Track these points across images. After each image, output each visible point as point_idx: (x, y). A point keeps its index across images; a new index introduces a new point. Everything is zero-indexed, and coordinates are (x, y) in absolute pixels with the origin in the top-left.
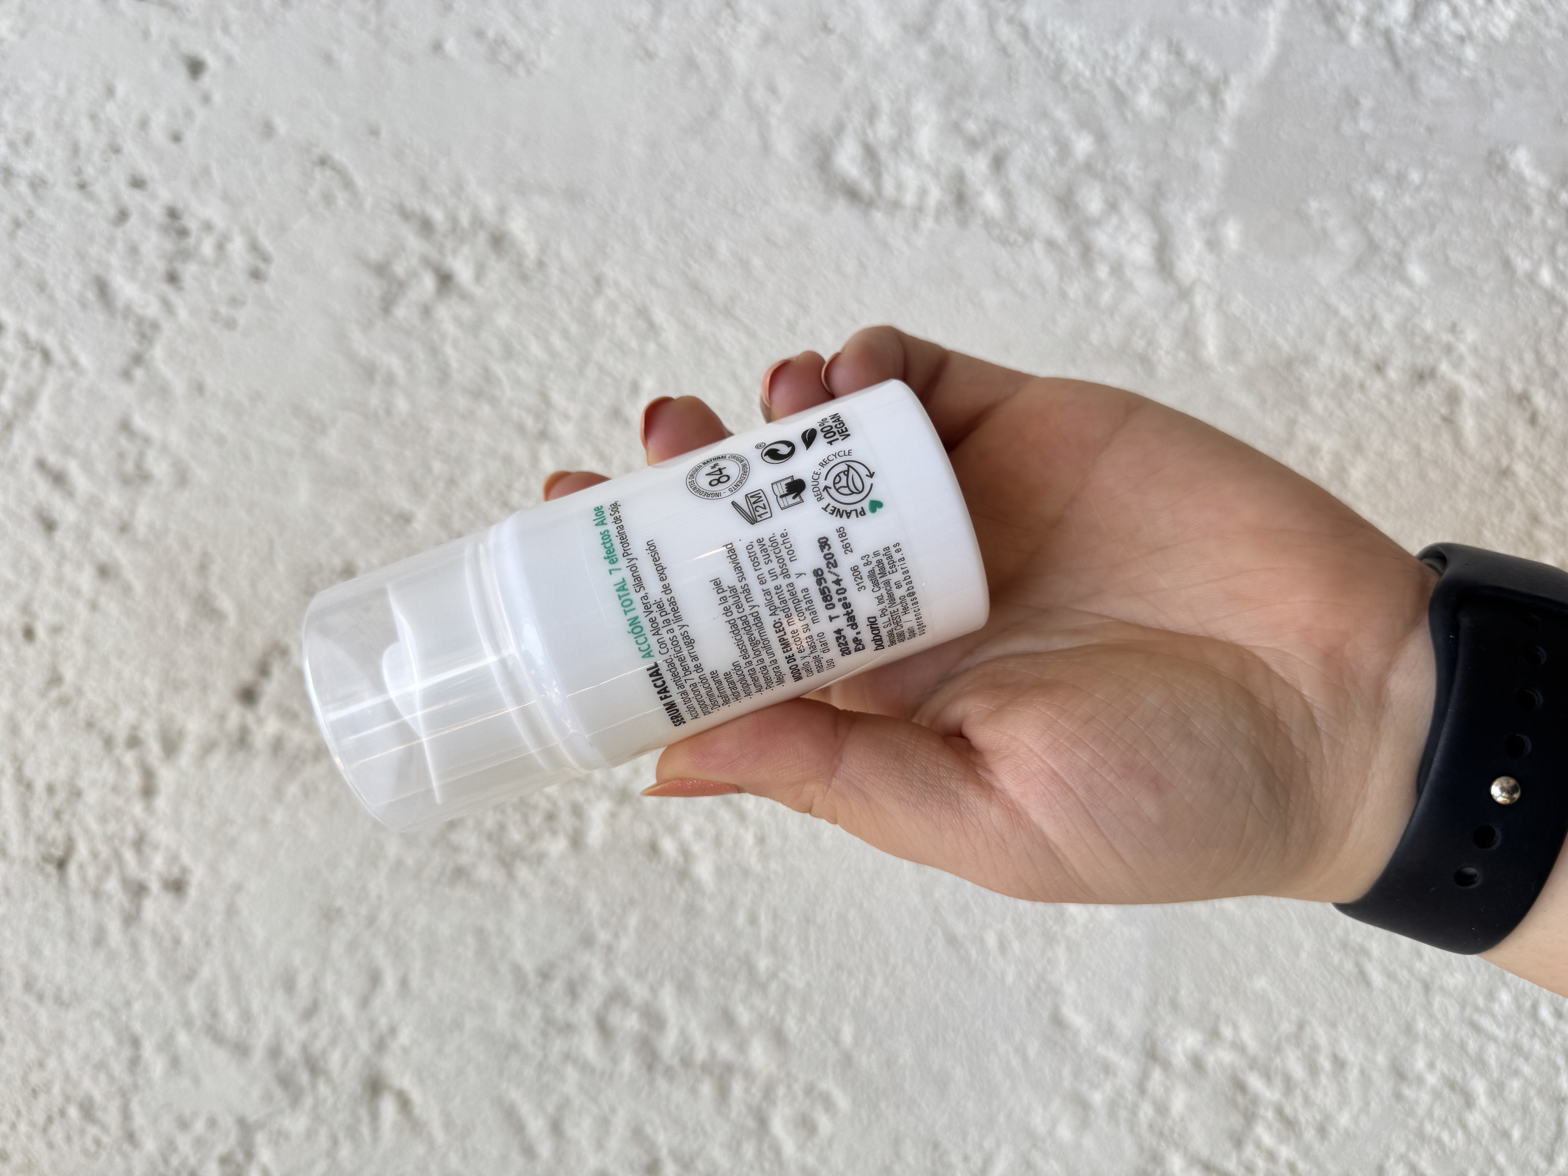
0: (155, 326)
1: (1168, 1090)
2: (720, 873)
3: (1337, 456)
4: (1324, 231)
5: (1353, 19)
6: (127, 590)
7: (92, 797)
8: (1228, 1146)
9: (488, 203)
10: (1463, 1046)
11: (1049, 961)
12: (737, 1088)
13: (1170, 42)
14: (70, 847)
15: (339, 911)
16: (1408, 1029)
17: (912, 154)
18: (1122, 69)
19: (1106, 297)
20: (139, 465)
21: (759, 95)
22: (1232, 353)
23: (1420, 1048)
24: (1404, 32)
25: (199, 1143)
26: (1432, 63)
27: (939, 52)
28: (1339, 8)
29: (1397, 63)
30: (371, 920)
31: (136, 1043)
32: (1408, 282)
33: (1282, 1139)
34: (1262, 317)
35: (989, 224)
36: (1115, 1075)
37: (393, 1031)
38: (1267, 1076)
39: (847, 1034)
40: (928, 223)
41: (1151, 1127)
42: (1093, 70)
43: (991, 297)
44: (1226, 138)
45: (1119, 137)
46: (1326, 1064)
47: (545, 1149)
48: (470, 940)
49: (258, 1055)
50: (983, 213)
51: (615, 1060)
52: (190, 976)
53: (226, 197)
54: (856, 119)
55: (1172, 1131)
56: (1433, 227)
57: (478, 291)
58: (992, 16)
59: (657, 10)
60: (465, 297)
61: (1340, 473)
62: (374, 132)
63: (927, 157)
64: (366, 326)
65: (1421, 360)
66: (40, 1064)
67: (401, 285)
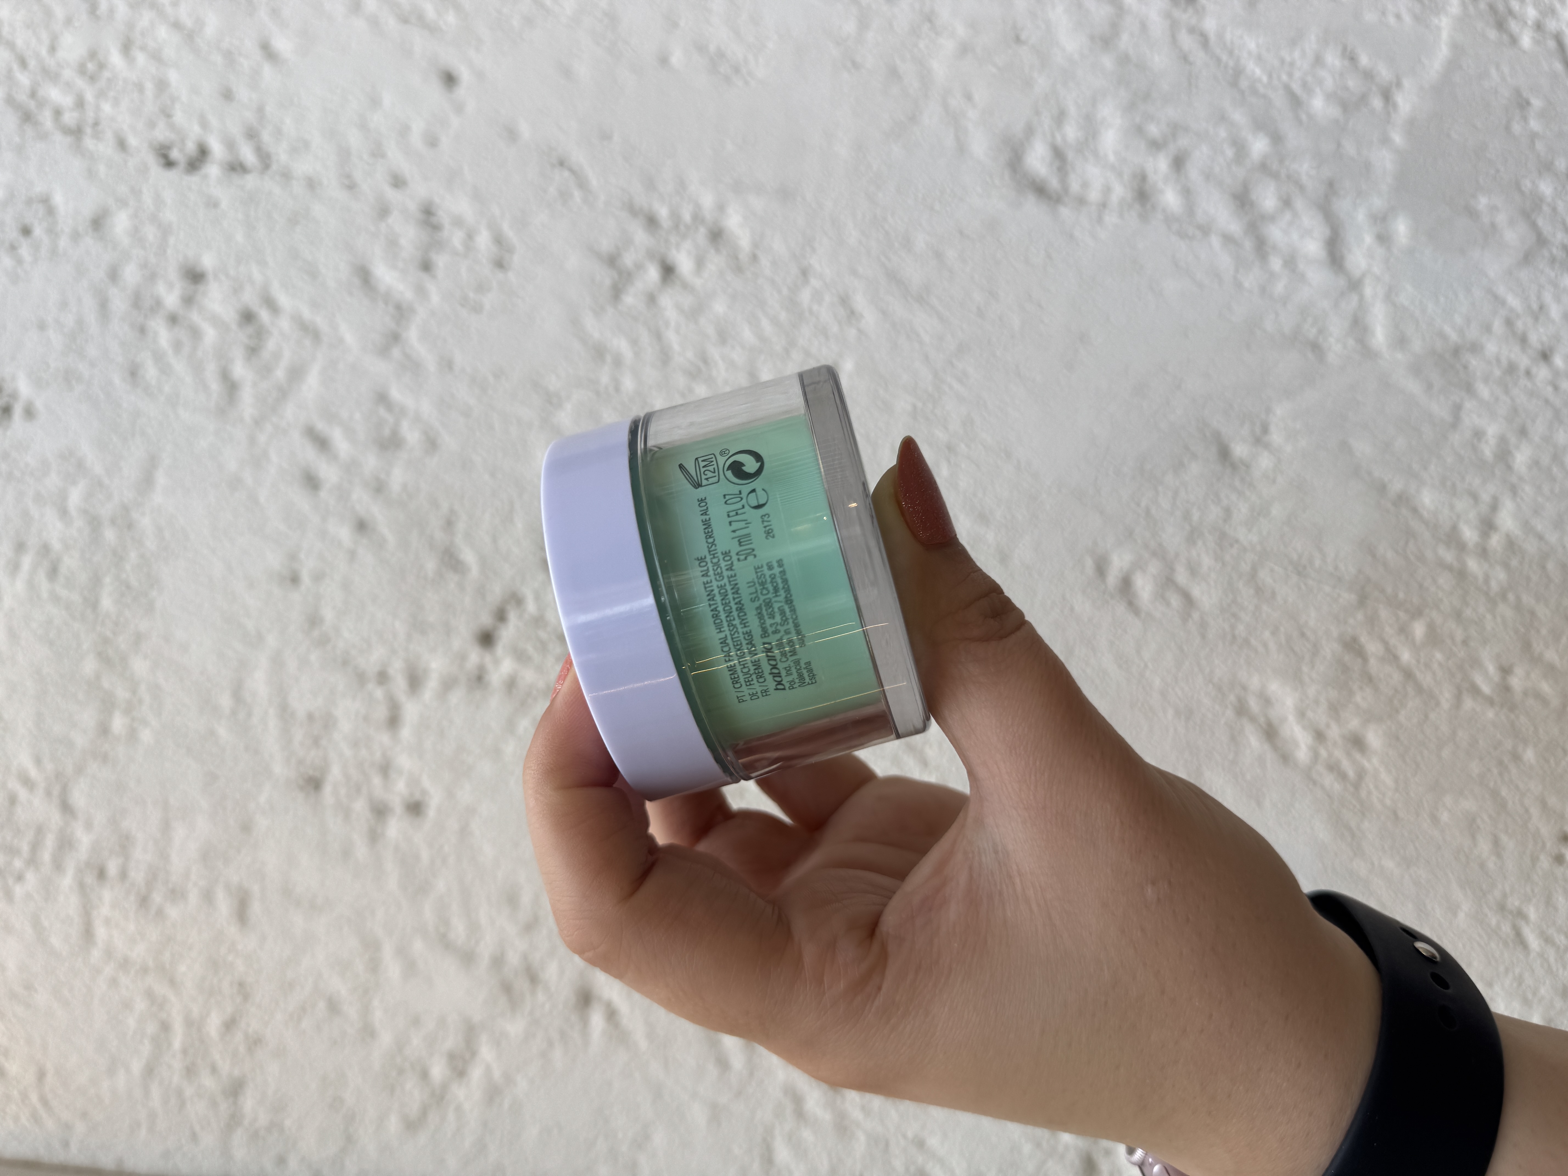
0: (411, 309)
3: (1503, 440)
4: (1493, 225)
5: (1525, 24)
6: (381, 542)
7: (345, 726)
9: (708, 201)
13: (1345, 49)
14: (324, 770)
17: (1097, 155)
18: (1297, 74)
19: (1279, 288)
20: (395, 433)
21: (956, 101)
22: (1400, 341)
25: (430, 1040)
27: (1124, 60)
28: (1511, 12)
31: (376, 947)
34: (1431, 307)
35: (1169, 219)
40: (1111, 219)
42: (1270, 76)
43: (1170, 286)
44: (1398, 138)
45: (1294, 138)
49: (483, 964)
50: (1164, 210)
52: (425, 889)
53: (476, 195)
54: (1046, 122)
57: (698, 282)
58: (1174, 26)
59: (863, 24)
60: (686, 286)
61: (1504, 455)
62: (606, 137)
63: (1112, 158)
64: (599, 312)
66: (295, 961)
67: (629, 275)
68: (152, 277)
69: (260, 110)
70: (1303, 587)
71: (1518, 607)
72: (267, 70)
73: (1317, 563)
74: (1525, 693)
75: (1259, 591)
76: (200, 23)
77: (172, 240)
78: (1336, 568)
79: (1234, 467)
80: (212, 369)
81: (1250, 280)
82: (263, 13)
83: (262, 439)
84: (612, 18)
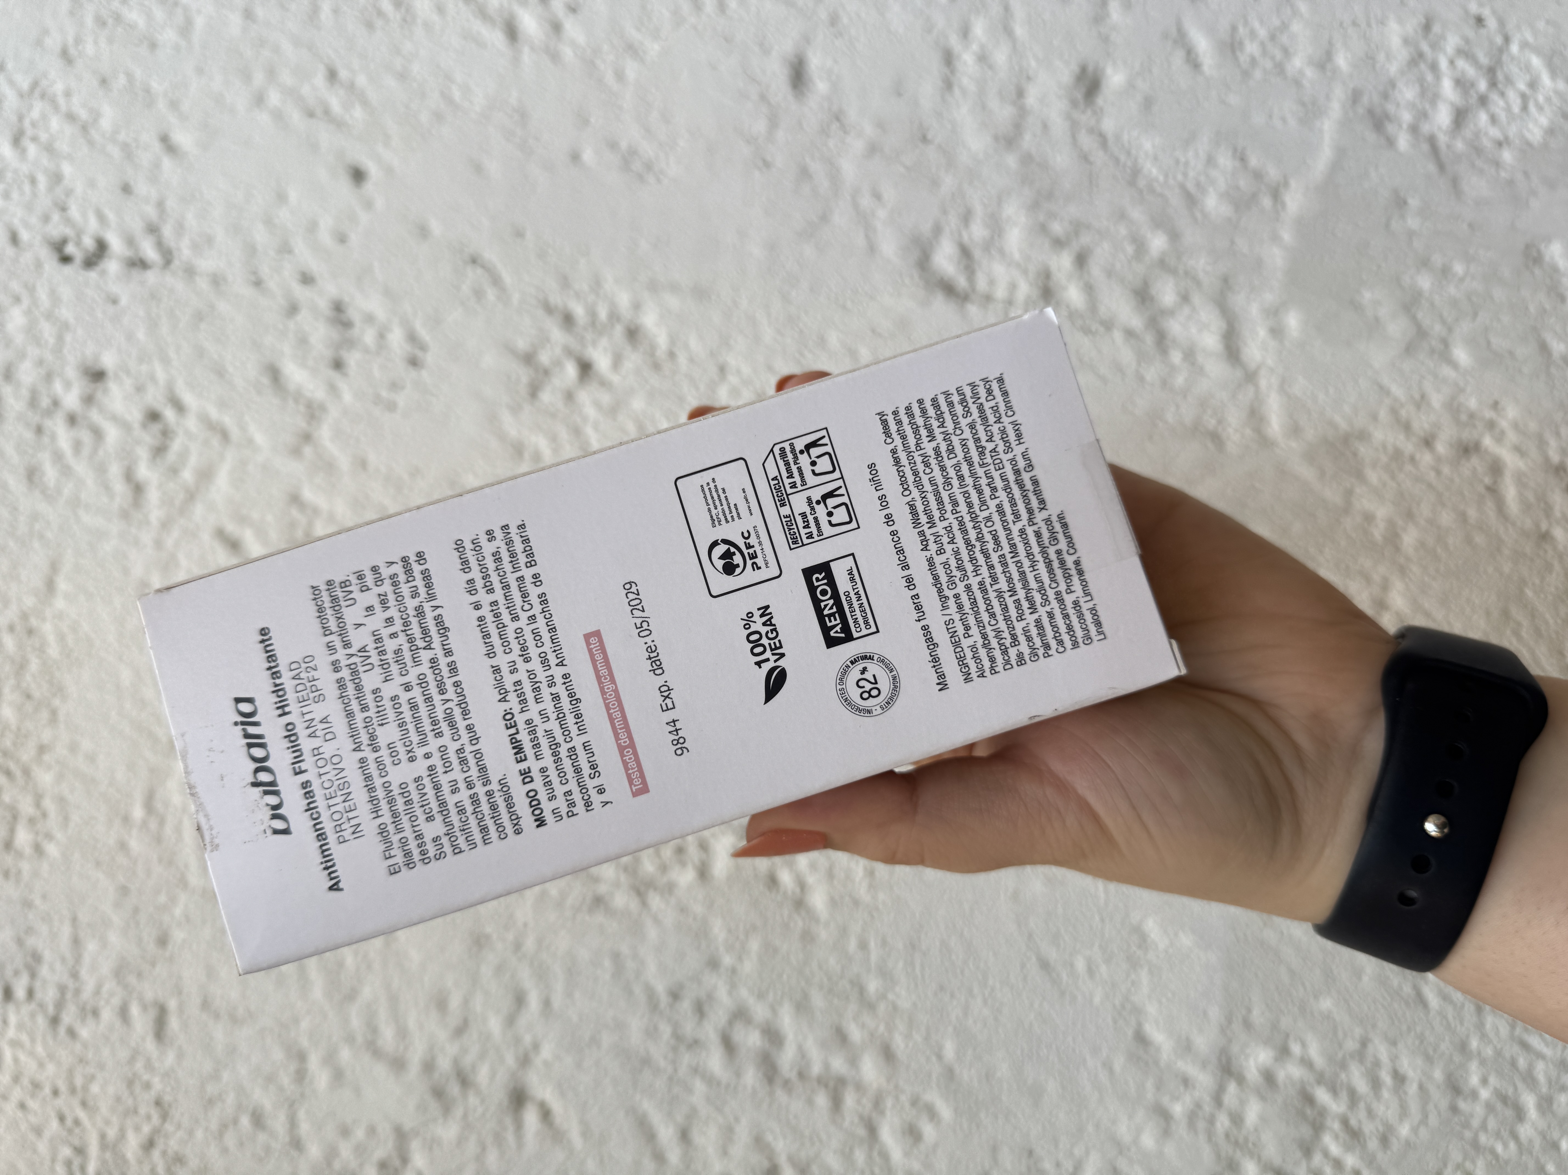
0: (323, 408)
1: (1243, 1103)
2: (833, 903)
3: (1391, 523)
4: (1377, 319)
5: (1400, 126)
8: (1299, 1154)
9: (624, 299)
10: (1513, 1063)
11: (1133, 983)
12: (850, 1100)
13: (1235, 150)
15: (488, 937)
16: (1463, 1047)
17: (1003, 253)
18: (1191, 174)
19: (1180, 380)
20: (308, 531)
21: (866, 201)
22: (1295, 430)
23: (1474, 1066)
24: (1447, 139)
25: (360, 1150)
26: (1473, 166)
27: (1027, 159)
28: (1387, 117)
29: (1441, 167)
30: (518, 946)
31: (302, 1057)
32: (1454, 365)
33: (1348, 1148)
34: (1321, 398)
35: (1074, 315)
36: (1194, 1087)
37: (536, 1047)
38: (1334, 1091)
39: (949, 1050)
41: (1227, 1136)
42: (1166, 176)
44: (1287, 236)
45: (1191, 235)
46: (1386, 1078)
47: (674, 1156)
48: (607, 963)
49: (414, 1070)
50: (1068, 307)
51: (738, 1074)
52: (351, 996)
53: (388, 293)
54: (953, 221)
55: (1246, 1140)
56: (1475, 315)
57: (615, 379)
58: (1074, 127)
59: (773, 122)
60: (604, 384)
61: (1393, 538)
62: (519, 234)
63: (1017, 256)
64: (515, 409)
65: (1467, 435)
66: (215, 1076)
67: (546, 372)
68: (49, 377)
69: (160, 205)
72: (167, 163)
76: (96, 115)
77: (68, 338)
80: (115, 470)
81: (1151, 374)
82: (161, 105)
83: (169, 542)
84: (523, 115)
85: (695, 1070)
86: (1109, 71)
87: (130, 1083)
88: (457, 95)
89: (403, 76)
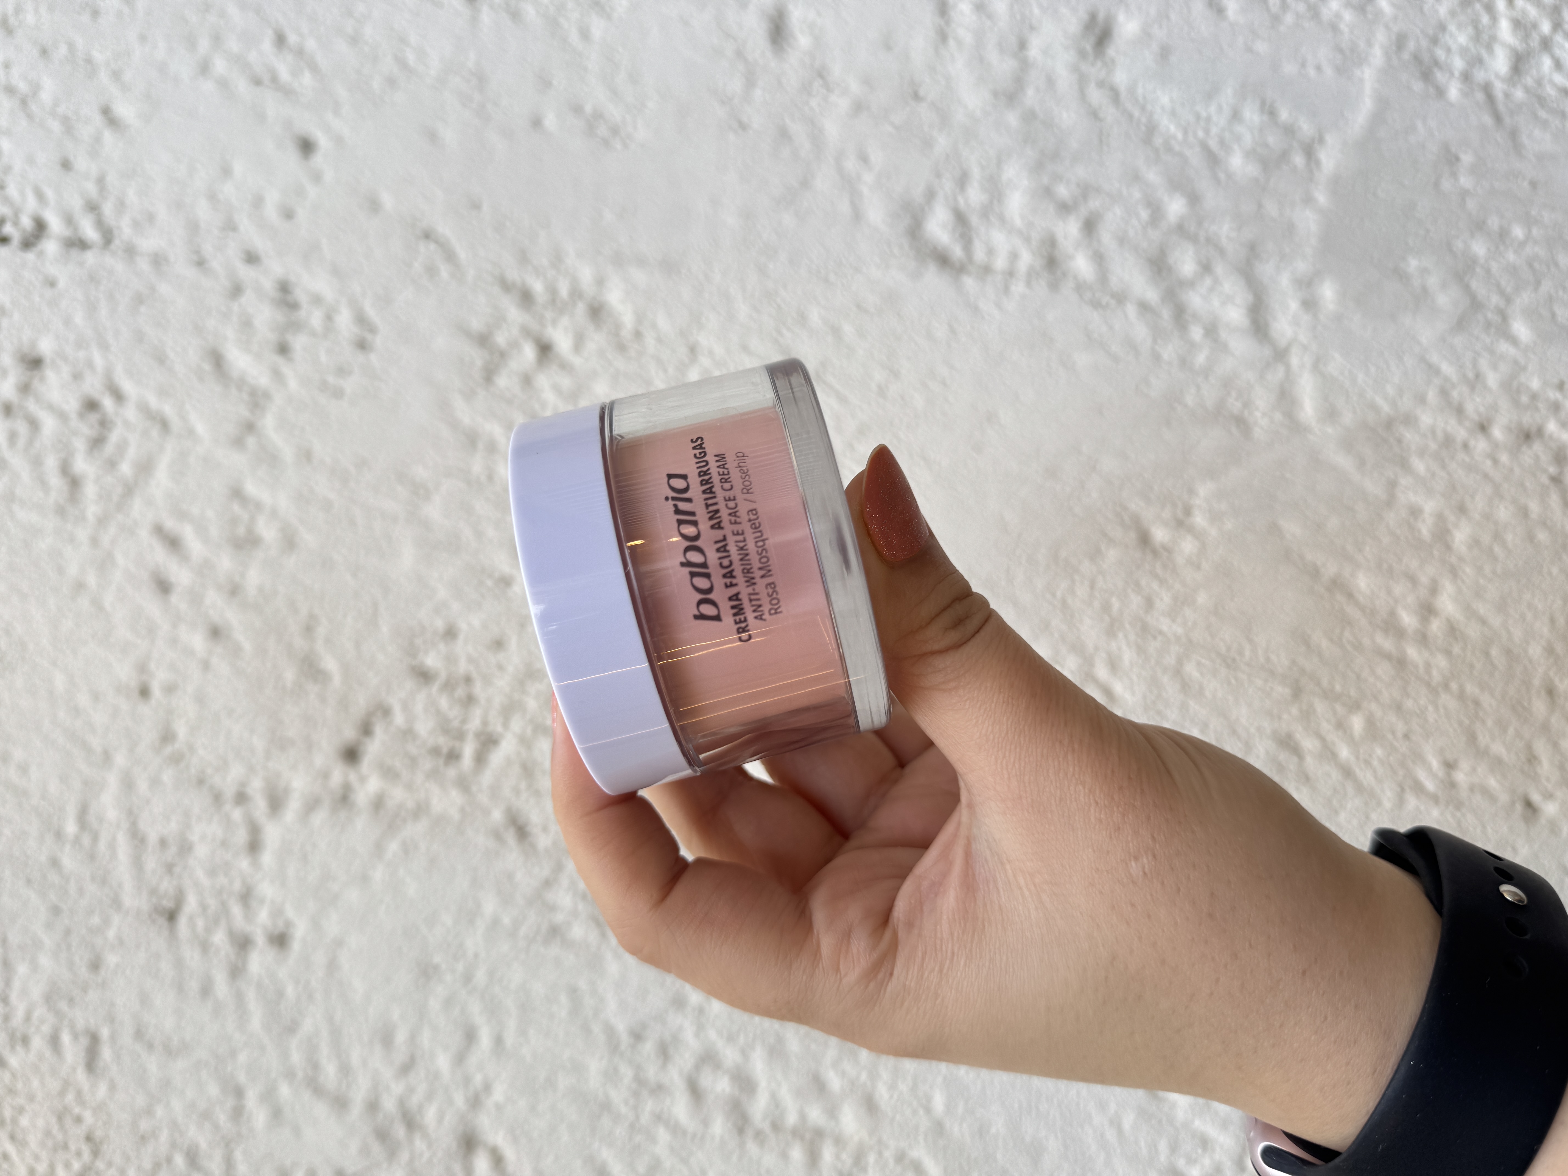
0: (267, 395)
3: (1440, 518)
4: (1425, 289)
5: (1452, 74)
6: (237, 650)
7: (201, 851)
9: (586, 275)
12: (828, 1154)
13: (1263, 103)
14: (179, 900)
15: (436, 968)
17: (1002, 219)
18: (1214, 130)
19: (1201, 359)
20: (250, 531)
21: (851, 164)
22: (1330, 414)
24: (1505, 87)
26: (1535, 116)
27: (1030, 117)
28: (1436, 63)
29: (1498, 118)
30: (468, 978)
31: (239, 1093)
32: (1514, 341)
34: (1361, 377)
35: (1080, 287)
36: (1214, 1150)
37: (487, 1088)
39: (939, 1102)
40: (1018, 288)
42: (1185, 133)
43: (1083, 359)
44: (1322, 198)
45: (1212, 199)
48: (563, 999)
49: (357, 1109)
50: (1075, 277)
51: (706, 1123)
52: (292, 1028)
53: (336, 272)
54: (948, 185)
56: (1538, 283)
57: (577, 361)
58: (1082, 81)
59: (750, 82)
60: (565, 366)
61: (1442, 534)
62: (476, 206)
63: (1018, 222)
64: (469, 395)
65: (1528, 420)
66: (149, 1111)
67: (503, 355)
69: (101, 181)
70: (1233, 681)
71: (1461, 696)
72: (108, 136)
73: (1247, 653)
74: (1472, 789)
75: (1185, 686)
76: (36, 89)
77: (5, 322)
78: (1268, 659)
79: (1155, 553)
80: (51, 463)
81: (1169, 352)
82: (104, 76)
83: (105, 540)
84: (481, 79)
85: (658, 1118)
86: (1121, 17)
87: (60, 1118)
88: (411, 58)
89: (354, 40)
